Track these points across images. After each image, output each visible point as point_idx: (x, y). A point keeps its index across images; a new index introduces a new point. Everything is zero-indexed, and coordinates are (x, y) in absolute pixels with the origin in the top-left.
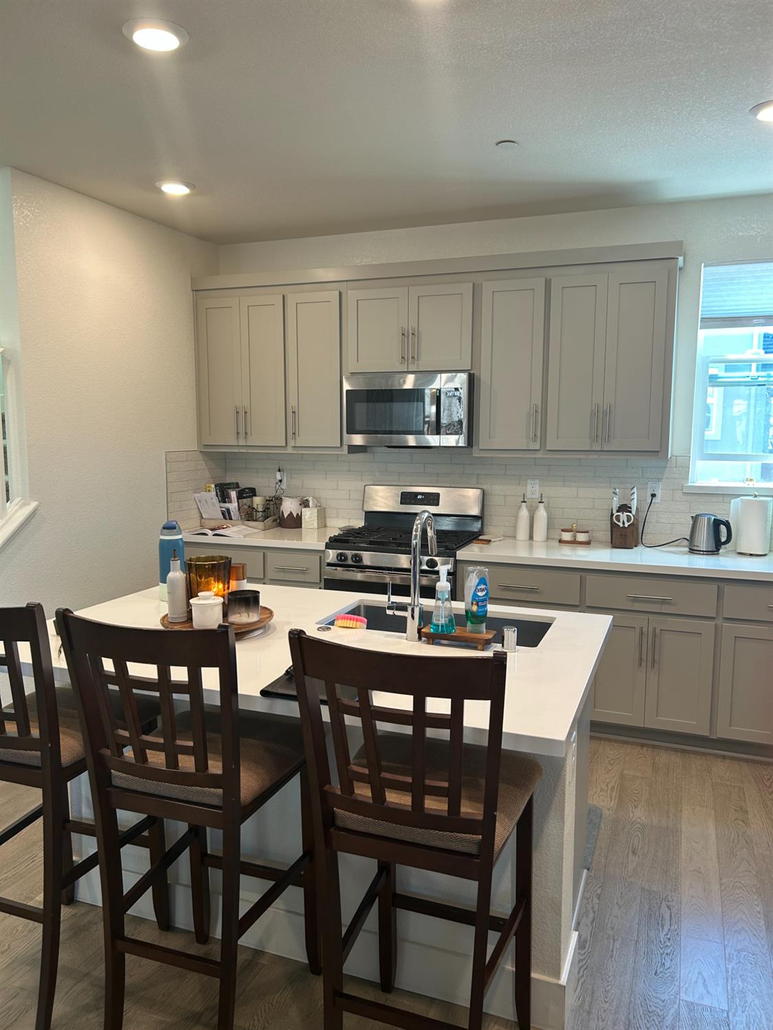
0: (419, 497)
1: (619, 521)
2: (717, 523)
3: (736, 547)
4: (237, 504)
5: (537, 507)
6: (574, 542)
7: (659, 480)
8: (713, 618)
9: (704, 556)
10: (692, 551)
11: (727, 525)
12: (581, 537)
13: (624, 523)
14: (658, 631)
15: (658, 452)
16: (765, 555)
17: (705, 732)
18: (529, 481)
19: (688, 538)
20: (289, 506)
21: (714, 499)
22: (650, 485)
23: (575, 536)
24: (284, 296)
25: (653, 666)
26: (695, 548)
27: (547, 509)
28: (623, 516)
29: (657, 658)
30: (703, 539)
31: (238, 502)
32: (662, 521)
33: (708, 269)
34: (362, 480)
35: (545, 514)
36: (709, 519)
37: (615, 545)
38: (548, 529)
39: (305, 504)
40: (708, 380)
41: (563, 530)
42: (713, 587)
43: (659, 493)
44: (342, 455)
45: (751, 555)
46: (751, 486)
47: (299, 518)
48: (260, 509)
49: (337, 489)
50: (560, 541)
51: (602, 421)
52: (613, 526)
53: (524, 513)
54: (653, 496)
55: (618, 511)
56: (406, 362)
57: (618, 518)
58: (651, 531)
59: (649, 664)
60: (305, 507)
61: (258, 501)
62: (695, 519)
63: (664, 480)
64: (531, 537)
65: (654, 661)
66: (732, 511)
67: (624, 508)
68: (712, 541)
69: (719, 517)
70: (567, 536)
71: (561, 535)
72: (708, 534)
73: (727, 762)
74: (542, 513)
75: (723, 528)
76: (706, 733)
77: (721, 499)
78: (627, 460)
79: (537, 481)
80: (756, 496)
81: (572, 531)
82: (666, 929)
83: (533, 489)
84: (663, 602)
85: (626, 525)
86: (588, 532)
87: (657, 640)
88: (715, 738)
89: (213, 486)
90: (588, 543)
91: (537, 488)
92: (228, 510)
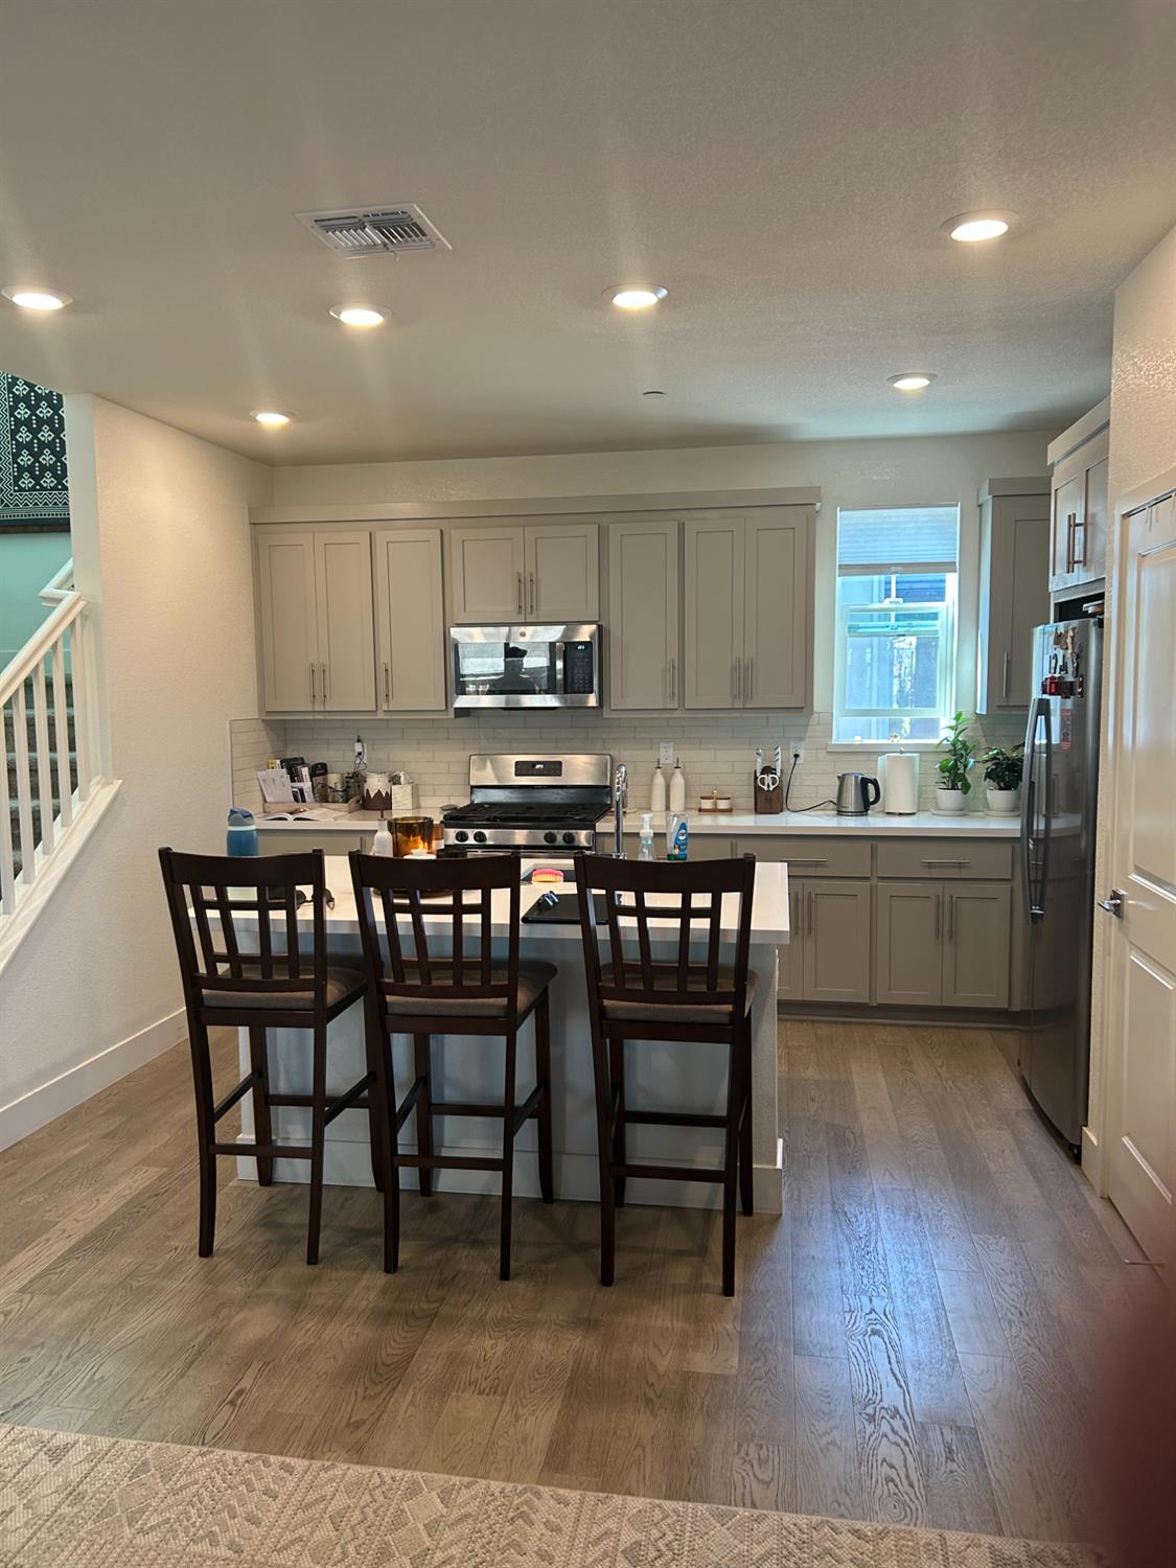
0: (538, 767)
1: (764, 784)
2: (865, 782)
3: (884, 807)
4: (310, 783)
5: (673, 774)
6: (715, 811)
7: (802, 739)
8: (868, 878)
9: (854, 818)
10: (840, 813)
11: (875, 783)
12: (723, 805)
13: (769, 786)
14: (813, 896)
15: (802, 708)
16: (913, 814)
17: (864, 999)
18: (662, 745)
19: (835, 801)
20: (375, 784)
21: (860, 757)
22: (792, 744)
23: (716, 804)
24: (370, 534)
25: (810, 933)
26: (844, 810)
27: (683, 774)
28: (768, 778)
29: (813, 925)
30: (851, 799)
31: (312, 780)
32: (807, 783)
33: (844, 513)
34: (464, 749)
35: (682, 781)
36: (856, 777)
37: (757, 811)
38: (686, 797)
39: (395, 780)
40: (847, 629)
41: (702, 798)
42: (867, 845)
43: (802, 754)
44: (447, 719)
45: (900, 814)
46: (895, 742)
47: (389, 797)
48: (339, 788)
49: (433, 761)
50: (700, 810)
51: (743, 675)
52: (758, 790)
53: (659, 780)
54: (796, 756)
55: (762, 774)
56: (523, 612)
57: (762, 781)
58: (796, 796)
59: (806, 931)
60: (394, 784)
61: (334, 780)
62: (842, 779)
63: (807, 740)
64: (668, 808)
65: (810, 928)
66: (880, 769)
67: (767, 770)
68: (860, 802)
69: (866, 776)
70: (707, 804)
71: (700, 803)
72: (856, 794)
73: (888, 1029)
74: (678, 781)
75: (871, 787)
76: (866, 1001)
77: (865, 757)
78: (767, 718)
79: (671, 745)
80: (902, 752)
81: (712, 798)
82: (852, 1147)
83: (667, 754)
84: (818, 864)
85: (771, 788)
86: (728, 799)
87: (813, 904)
88: (875, 1004)
89: (278, 762)
90: (729, 811)
91: (671, 752)
92: (301, 790)
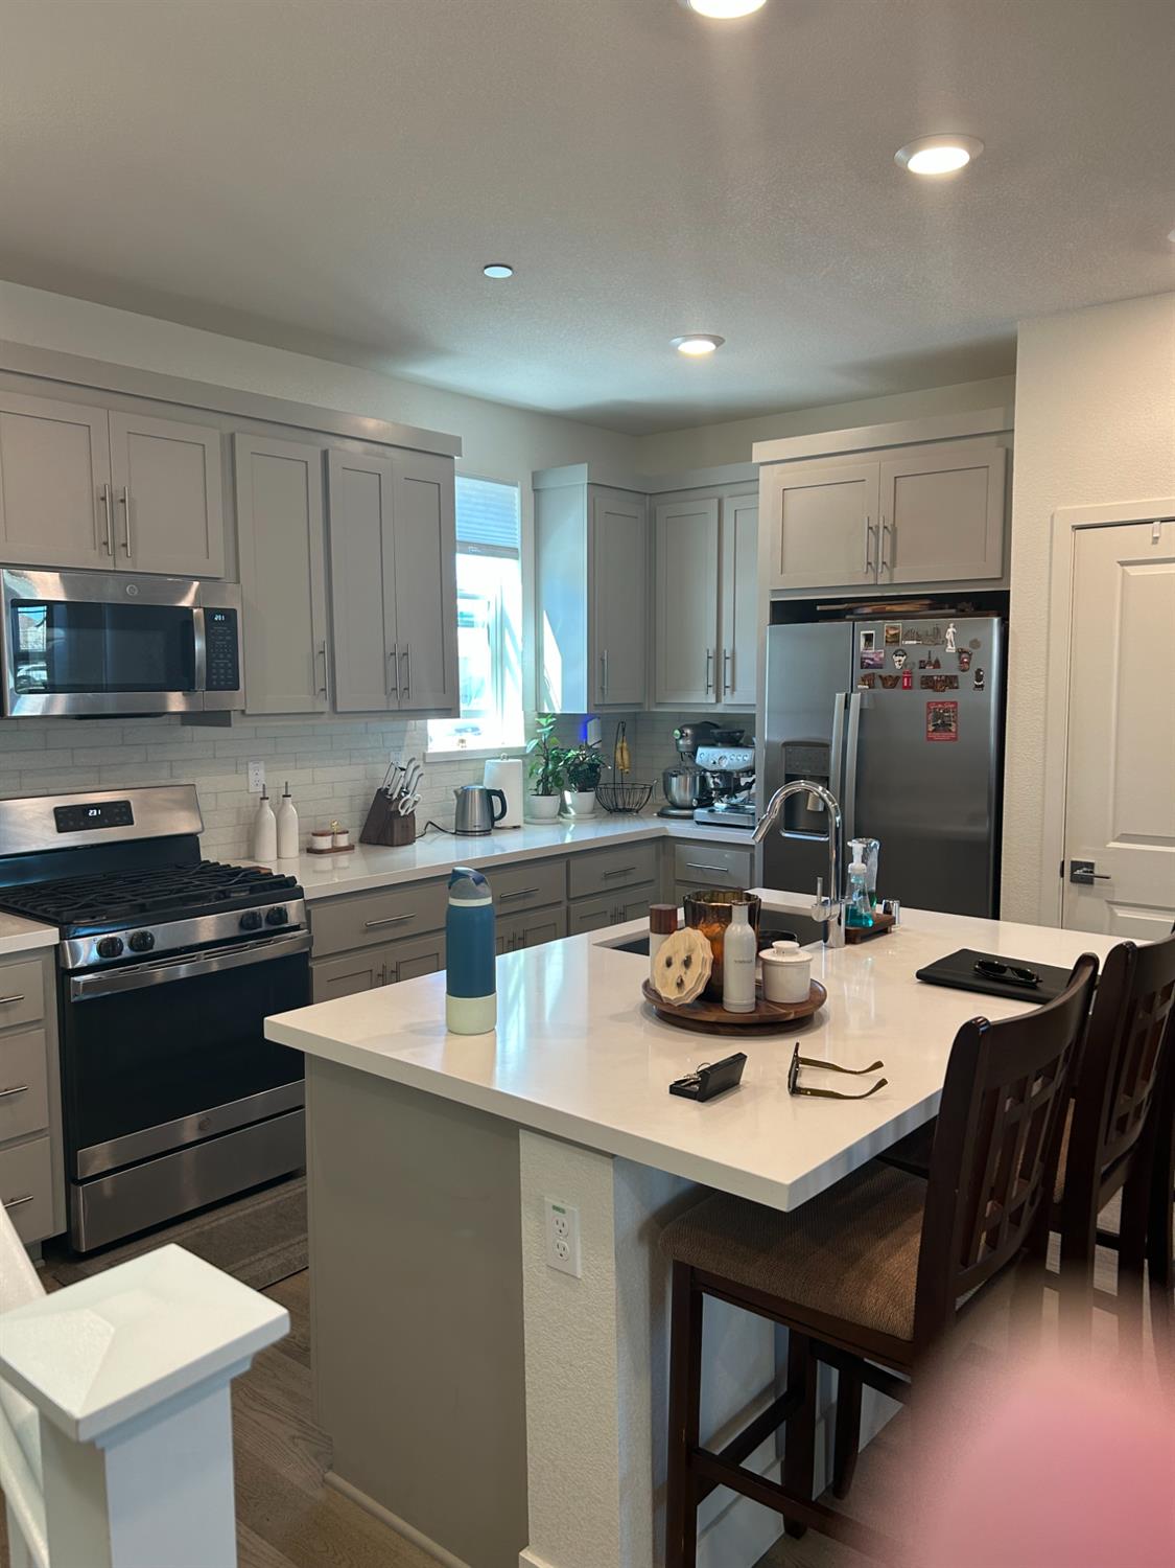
0: (93, 813)
1: (403, 808)
2: (489, 795)
5: (284, 804)
6: (334, 850)
7: (400, 748)
12: (343, 841)
13: (407, 810)
18: (251, 765)
22: (393, 756)
23: (335, 841)
26: (470, 830)
27: (296, 803)
30: (474, 815)
35: (295, 813)
41: (314, 835)
50: (311, 852)
53: (270, 815)
57: (404, 803)
62: (460, 795)
64: (279, 855)
68: (488, 819)
69: (488, 786)
70: (323, 842)
71: (312, 841)
72: (480, 809)
74: (290, 812)
79: (264, 763)
81: (330, 834)
83: (258, 777)
85: (409, 812)
91: (262, 774)
